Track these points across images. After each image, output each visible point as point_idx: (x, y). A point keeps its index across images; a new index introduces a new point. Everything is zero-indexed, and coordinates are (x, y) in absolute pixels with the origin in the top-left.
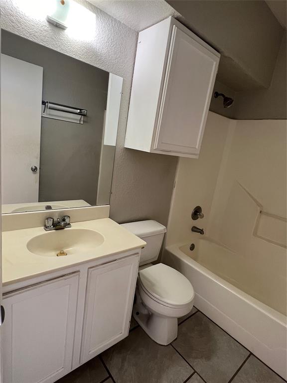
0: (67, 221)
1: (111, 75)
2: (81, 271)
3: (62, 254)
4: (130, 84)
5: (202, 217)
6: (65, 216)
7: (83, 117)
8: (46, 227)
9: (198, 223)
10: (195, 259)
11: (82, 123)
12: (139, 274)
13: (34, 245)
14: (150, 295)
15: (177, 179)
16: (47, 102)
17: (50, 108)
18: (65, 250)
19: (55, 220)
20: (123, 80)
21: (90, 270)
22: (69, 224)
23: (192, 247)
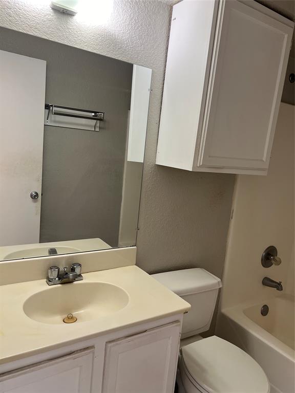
0: (78, 271)
1: (135, 67)
2: (96, 346)
3: (70, 319)
4: (162, 76)
5: (279, 262)
6: (74, 264)
7: (98, 121)
8: (49, 281)
9: (273, 272)
10: (270, 329)
11: (97, 129)
12: (181, 351)
13: (33, 306)
14: (198, 387)
15: (235, 206)
16: (52, 106)
17: (55, 114)
18: (75, 314)
19: (60, 270)
20: (152, 71)
21: (110, 345)
22: (80, 275)
23: (265, 311)
